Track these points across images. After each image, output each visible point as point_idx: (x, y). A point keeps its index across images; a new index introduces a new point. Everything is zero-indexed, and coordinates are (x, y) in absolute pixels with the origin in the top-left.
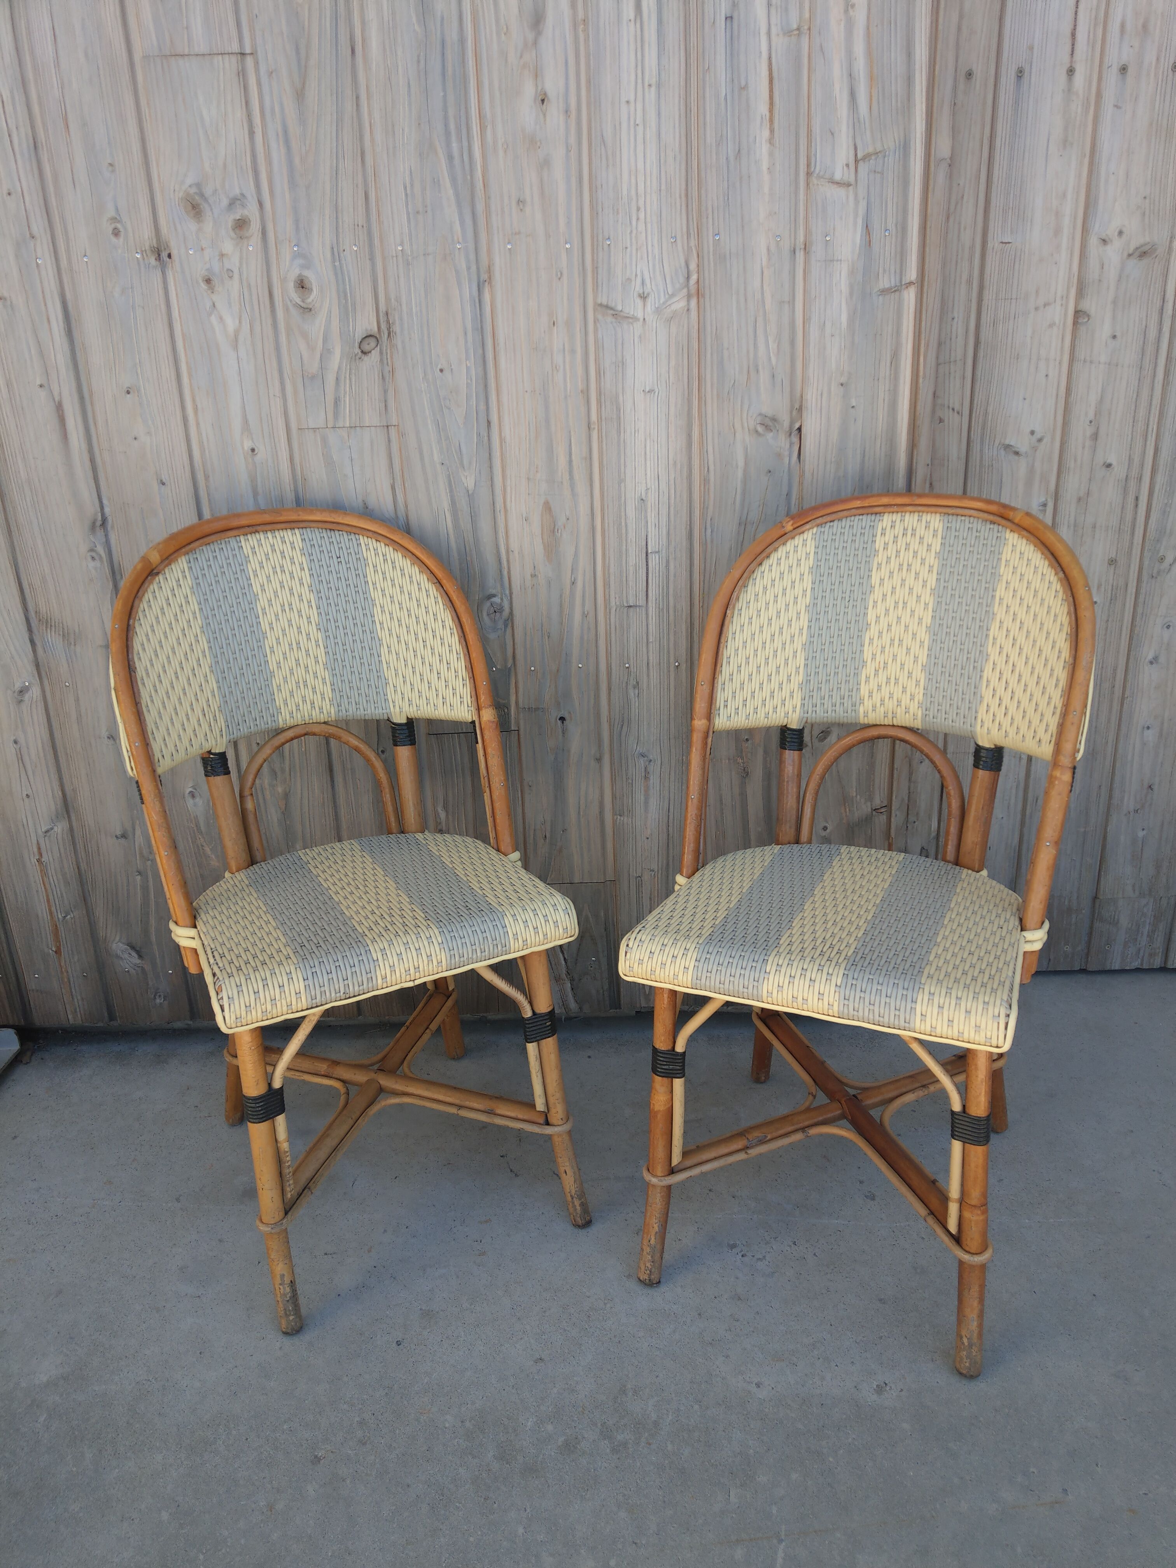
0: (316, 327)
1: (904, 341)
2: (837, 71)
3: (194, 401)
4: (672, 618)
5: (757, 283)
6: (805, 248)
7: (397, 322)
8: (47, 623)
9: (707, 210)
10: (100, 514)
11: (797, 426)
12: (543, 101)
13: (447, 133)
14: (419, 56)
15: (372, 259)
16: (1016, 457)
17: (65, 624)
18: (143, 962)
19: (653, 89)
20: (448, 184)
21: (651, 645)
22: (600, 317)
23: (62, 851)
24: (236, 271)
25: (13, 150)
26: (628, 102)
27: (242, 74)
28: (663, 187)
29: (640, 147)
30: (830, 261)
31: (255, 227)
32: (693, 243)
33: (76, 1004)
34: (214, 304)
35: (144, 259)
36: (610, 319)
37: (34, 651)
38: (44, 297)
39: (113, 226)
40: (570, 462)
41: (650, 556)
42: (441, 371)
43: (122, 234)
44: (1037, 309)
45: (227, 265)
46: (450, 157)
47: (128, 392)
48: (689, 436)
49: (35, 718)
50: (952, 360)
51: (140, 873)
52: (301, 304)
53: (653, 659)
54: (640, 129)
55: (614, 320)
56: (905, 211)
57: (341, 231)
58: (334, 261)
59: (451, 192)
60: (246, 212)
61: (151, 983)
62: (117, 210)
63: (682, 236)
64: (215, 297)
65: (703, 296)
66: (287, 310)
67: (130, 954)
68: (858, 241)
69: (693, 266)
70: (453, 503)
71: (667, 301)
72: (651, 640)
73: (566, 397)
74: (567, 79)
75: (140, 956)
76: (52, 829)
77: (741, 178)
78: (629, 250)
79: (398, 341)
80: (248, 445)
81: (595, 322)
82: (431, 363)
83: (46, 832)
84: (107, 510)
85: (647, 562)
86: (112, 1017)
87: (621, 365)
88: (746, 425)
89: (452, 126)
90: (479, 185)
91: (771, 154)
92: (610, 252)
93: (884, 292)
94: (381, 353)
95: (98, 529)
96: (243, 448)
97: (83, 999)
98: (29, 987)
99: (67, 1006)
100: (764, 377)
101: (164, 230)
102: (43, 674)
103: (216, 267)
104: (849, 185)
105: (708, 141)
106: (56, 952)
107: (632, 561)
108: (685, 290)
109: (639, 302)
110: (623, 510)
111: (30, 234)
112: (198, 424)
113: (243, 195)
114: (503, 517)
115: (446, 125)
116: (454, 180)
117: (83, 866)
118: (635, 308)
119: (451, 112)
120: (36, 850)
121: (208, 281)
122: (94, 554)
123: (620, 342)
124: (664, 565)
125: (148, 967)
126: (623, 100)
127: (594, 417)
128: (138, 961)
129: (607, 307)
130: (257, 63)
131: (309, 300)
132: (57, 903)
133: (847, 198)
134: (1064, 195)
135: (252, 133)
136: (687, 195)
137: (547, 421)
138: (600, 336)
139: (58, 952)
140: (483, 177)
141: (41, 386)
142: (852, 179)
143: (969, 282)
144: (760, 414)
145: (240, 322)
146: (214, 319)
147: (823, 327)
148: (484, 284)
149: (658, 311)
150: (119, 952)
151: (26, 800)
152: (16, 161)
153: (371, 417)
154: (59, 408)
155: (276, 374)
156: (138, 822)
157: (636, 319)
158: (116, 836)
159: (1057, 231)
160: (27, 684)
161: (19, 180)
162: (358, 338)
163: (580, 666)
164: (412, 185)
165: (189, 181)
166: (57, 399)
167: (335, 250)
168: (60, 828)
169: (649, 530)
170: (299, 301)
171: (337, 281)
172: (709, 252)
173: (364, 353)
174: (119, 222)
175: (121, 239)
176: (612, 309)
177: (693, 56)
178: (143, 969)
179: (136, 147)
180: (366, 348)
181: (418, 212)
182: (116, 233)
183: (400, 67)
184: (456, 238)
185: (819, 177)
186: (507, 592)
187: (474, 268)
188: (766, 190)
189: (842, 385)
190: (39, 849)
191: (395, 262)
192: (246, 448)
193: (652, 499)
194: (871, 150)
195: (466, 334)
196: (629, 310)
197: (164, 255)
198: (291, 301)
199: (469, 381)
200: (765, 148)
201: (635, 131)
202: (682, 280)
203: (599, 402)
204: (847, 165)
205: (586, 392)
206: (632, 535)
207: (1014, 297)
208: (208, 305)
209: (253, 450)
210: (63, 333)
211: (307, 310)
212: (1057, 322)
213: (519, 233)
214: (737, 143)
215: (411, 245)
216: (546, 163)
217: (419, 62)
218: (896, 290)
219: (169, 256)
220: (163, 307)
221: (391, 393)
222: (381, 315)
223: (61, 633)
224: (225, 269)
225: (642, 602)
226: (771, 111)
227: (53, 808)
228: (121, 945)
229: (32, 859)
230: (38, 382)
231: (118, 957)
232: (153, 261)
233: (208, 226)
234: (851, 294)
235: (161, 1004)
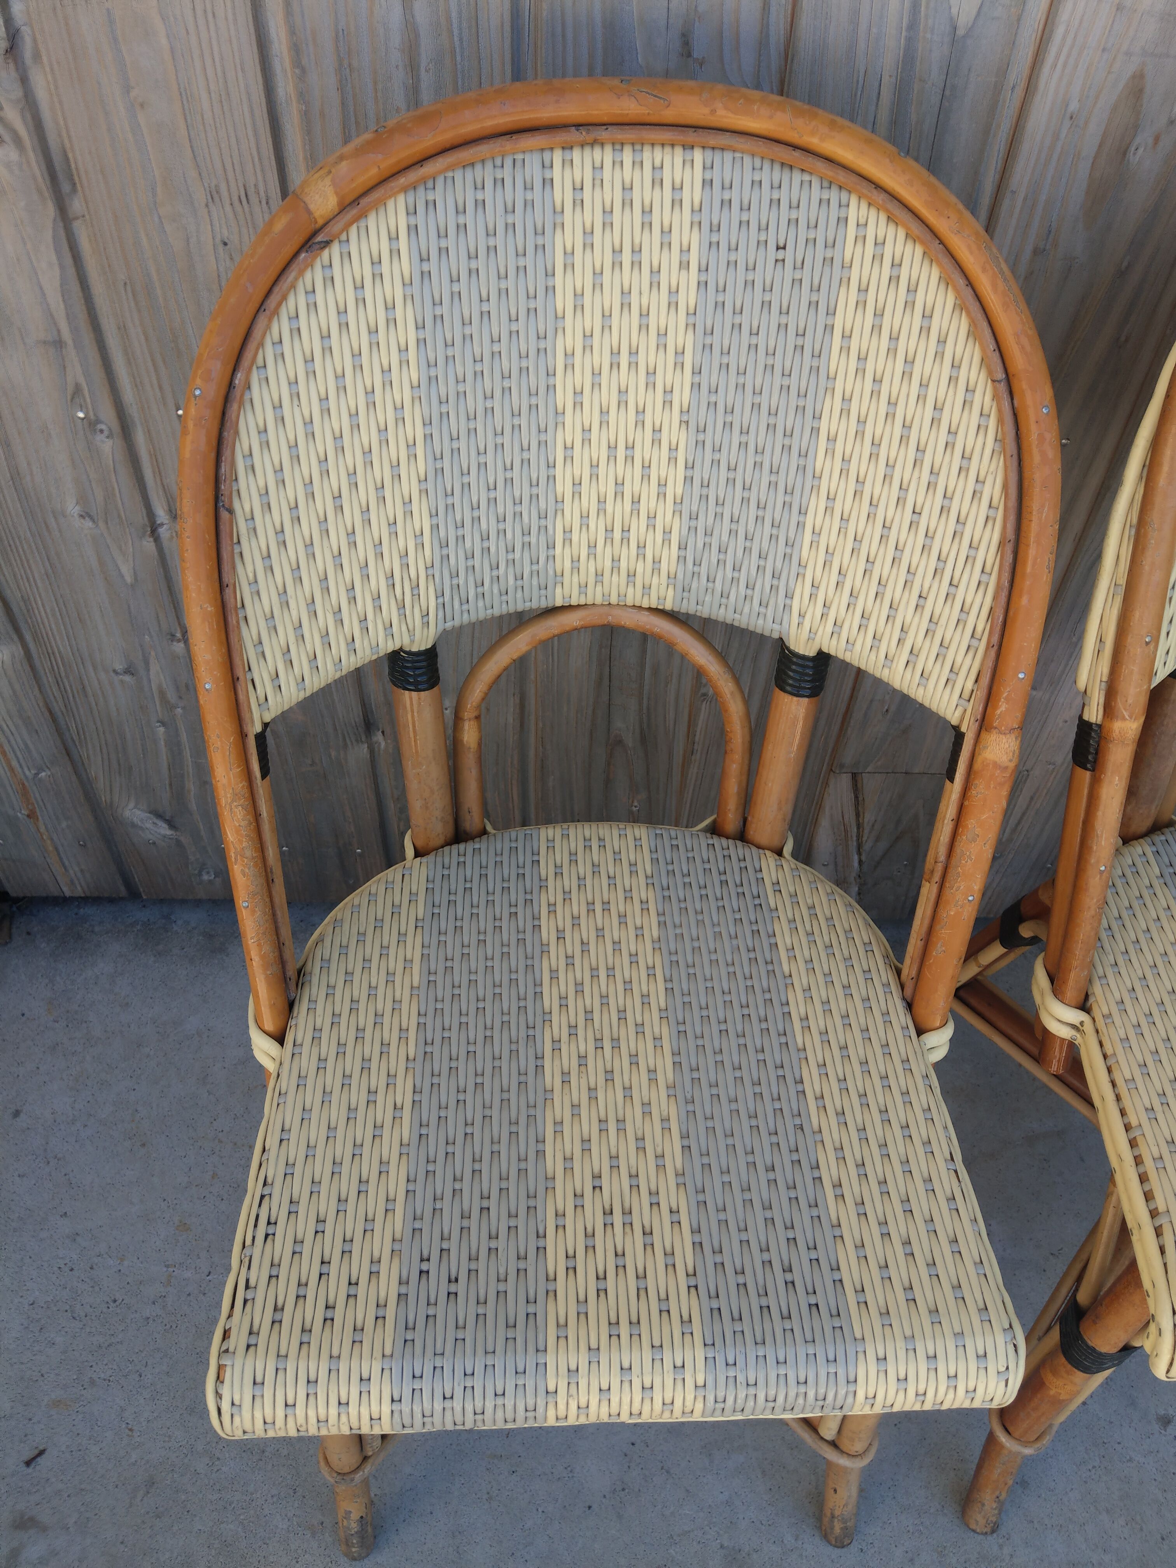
18: (178, 833)
23: (17, 687)
33: (73, 875)
51: (163, 724)
61: (192, 858)
67: (155, 823)
75: (171, 826)
86: (132, 890)
97: (82, 871)
99: (60, 879)
106: (28, 816)
117: (58, 708)
125: (185, 840)
128: (169, 832)
132: (20, 756)
139: (31, 815)
150: (136, 820)
156: (153, 653)
158: (115, 671)
178: (179, 843)
228: (138, 812)
231: (134, 825)
235: (210, 881)
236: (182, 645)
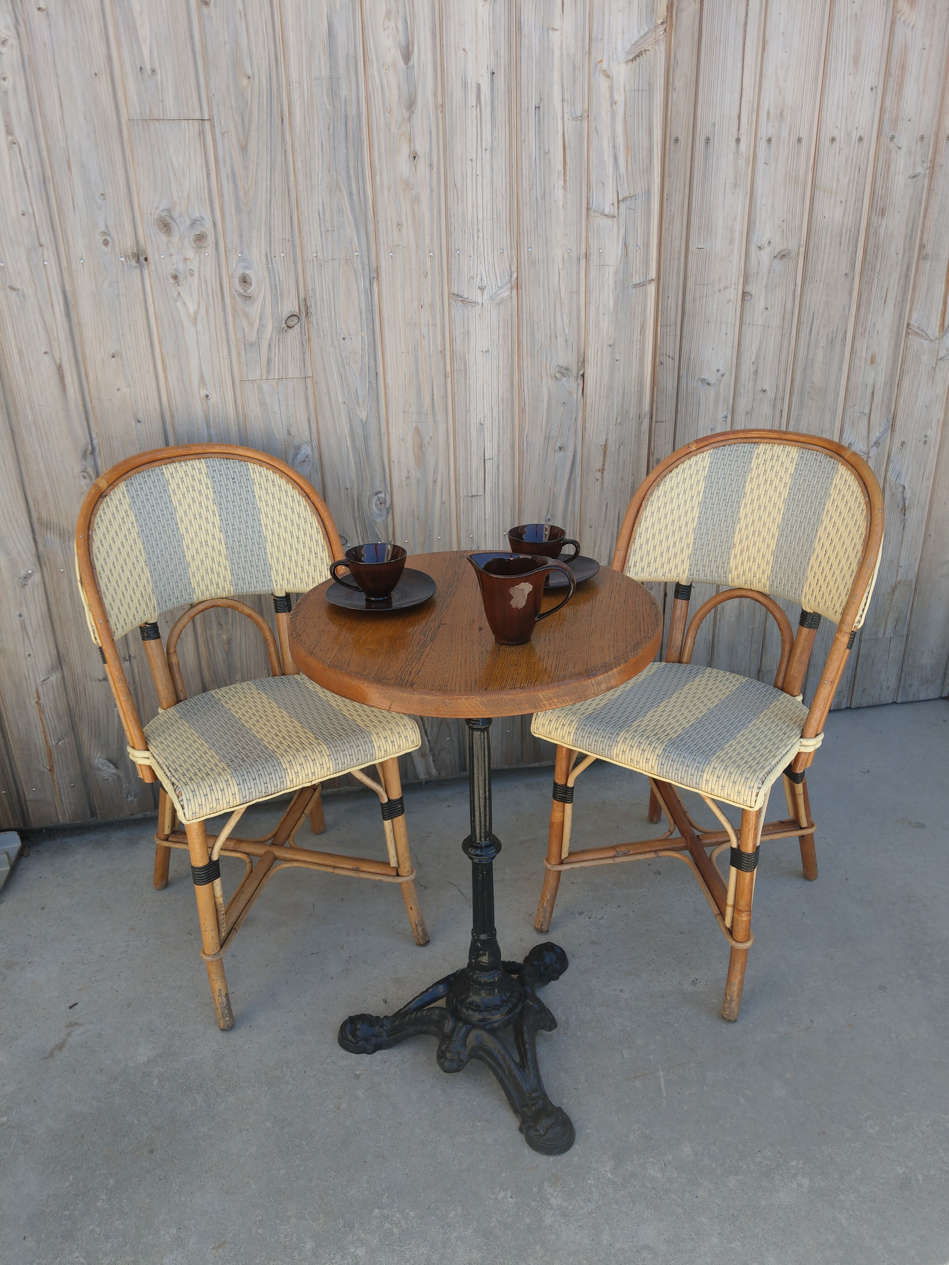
0: (254, 310)
1: (648, 317)
2: (606, 144)
3: (163, 362)
4: (501, 502)
5: (556, 280)
6: (586, 257)
7: (313, 305)
8: (47, 526)
9: (523, 231)
10: (90, 445)
11: (581, 373)
12: (414, 158)
13: (349, 178)
14: (329, 125)
15: (295, 263)
16: (708, 387)
17: (62, 527)
18: (119, 771)
19: (488, 151)
20: (349, 212)
21: (487, 522)
22: (453, 302)
23: (56, 694)
24: (196, 270)
25: (27, 183)
26: (471, 160)
27: (202, 133)
28: (495, 216)
29: (479, 190)
30: (602, 266)
31: (211, 239)
32: (514, 253)
33: (66, 810)
34: (179, 294)
35: (127, 262)
36: (460, 303)
37: (37, 547)
38: (49, 289)
39: (104, 238)
40: (433, 399)
41: (486, 461)
42: (344, 339)
43: (110, 244)
44: (719, 291)
45: (189, 267)
46: (351, 194)
47: (113, 357)
48: (512, 381)
49: (36, 596)
50: (668, 324)
52: (244, 294)
53: (489, 531)
54: (480, 178)
55: (462, 304)
56: (648, 234)
57: (273, 243)
58: (268, 264)
59: (351, 217)
60: (204, 229)
61: (124, 786)
62: (107, 226)
63: (507, 249)
64: (180, 289)
65: (521, 288)
66: (233, 297)
67: (108, 766)
68: (620, 253)
69: (514, 268)
70: (352, 430)
71: (497, 292)
72: (487, 518)
73: (430, 356)
74: (431, 143)
75: (116, 767)
76: (48, 678)
77: (545, 211)
78: (472, 258)
79: (313, 319)
80: (203, 392)
81: (449, 305)
82: (337, 334)
83: (44, 681)
84: (95, 442)
85: (485, 466)
86: (93, 814)
87: (467, 334)
88: (549, 372)
89: (352, 173)
90: (370, 213)
91: (565, 196)
92: (459, 258)
93: (635, 286)
94: (301, 327)
95: (88, 456)
96: (200, 395)
97: (70, 803)
98: (28, 798)
99: (58, 810)
100: (561, 340)
101: (142, 241)
102: (43, 563)
103: (181, 267)
104: (614, 217)
105: (524, 186)
106: (50, 770)
107: (474, 465)
108: (509, 284)
109: (479, 292)
110: (468, 431)
111: (39, 243)
112: (166, 379)
113: (201, 217)
114: (386, 439)
115: (348, 172)
116: (353, 209)
117: (73, 703)
118: (476, 296)
119: (351, 164)
120: (35, 695)
121: (175, 277)
122: (85, 474)
123: (466, 318)
124: (496, 467)
125: (122, 774)
126: (469, 158)
127: (448, 369)
128: (115, 771)
129: (457, 295)
130: (213, 127)
131: (250, 291)
132: (52, 734)
133: (613, 225)
134: (736, 218)
135: (208, 174)
136: (510, 222)
137: (417, 371)
138: (453, 315)
140: (373, 207)
141: (46, 353)
142: (616, 213)
143: (678, 273)
144: (558, 366)
145: (199, 306)
146: (179, 304)
147: (598, 308)
148: (373, 279)
149: (492, 298)
150: (100, 766)
151: (28, 658)
152: (29, 192)
153: (293, 371)
154: (60, 369)
155: (225, 342)
157: (478, 304)
158: (99, 680)
159: (731, 242)
160: (30, 572)
161: (32, 204)
162: (285, 318)
163: (439, 538)
164: (324, 212)
165: (162, 207)
166: (58, 362)
167: (269, 256)
168: (54, 678)
169: (486, 444)
170: (242, 291)
171: (270, 277)
172: (525, 259)
173: (289, 327)
174: (108, 235)
175: (110, 248)
176: (461, 297)
177: (514, 131)
178: (118, 777)
179: (122, 182)
180: (290, 323)
181: (328, 231)
182: (106, 243)
183: (316, 133)
184: (354, 249)
185: (595, 211)
186: (389, 489)
187: (367, 269)
188: (562, 219)
189: (610, 346)
190: (38, 693)
191: (312, 265)
192: (202, 395)
193: (488, 423)
194: (627, 195)
195: (361, 313)
196: (473, 298)
197: (142, 259)
198: (236, 292)
199: (363, 346)
200: (561, 191)
201: (476, 179)
202: (507, 277)
203: (452, 359)
204: (613, 204)
205: (443, 352)
206: (474, 448)
207: (706, 283)
208: (175, 294)
209: (207, 396)
210: (63, 314)
211: (247, 298)
212: (732, 299)
213: (398, 246)
214: (543, 188)
215: (323, 253)
216: (416, 199)
217: (329, 129)
218: (643, 284)
219: (146, 259)
220: (141, 296)
221: (308, 354)
222: (301, 300)
223: (58, 533)
224: (188, 270)
225: (481, 492)
226: (564, 168)
227: (49, 662)
228: (101, 760)
229: (32, 702)
230: (44, 351)
231: (99, 769)
232: (134, 263)
233: (176, 239)
234: (616, 287)
235: (132, 800)
236: (128, 662)
